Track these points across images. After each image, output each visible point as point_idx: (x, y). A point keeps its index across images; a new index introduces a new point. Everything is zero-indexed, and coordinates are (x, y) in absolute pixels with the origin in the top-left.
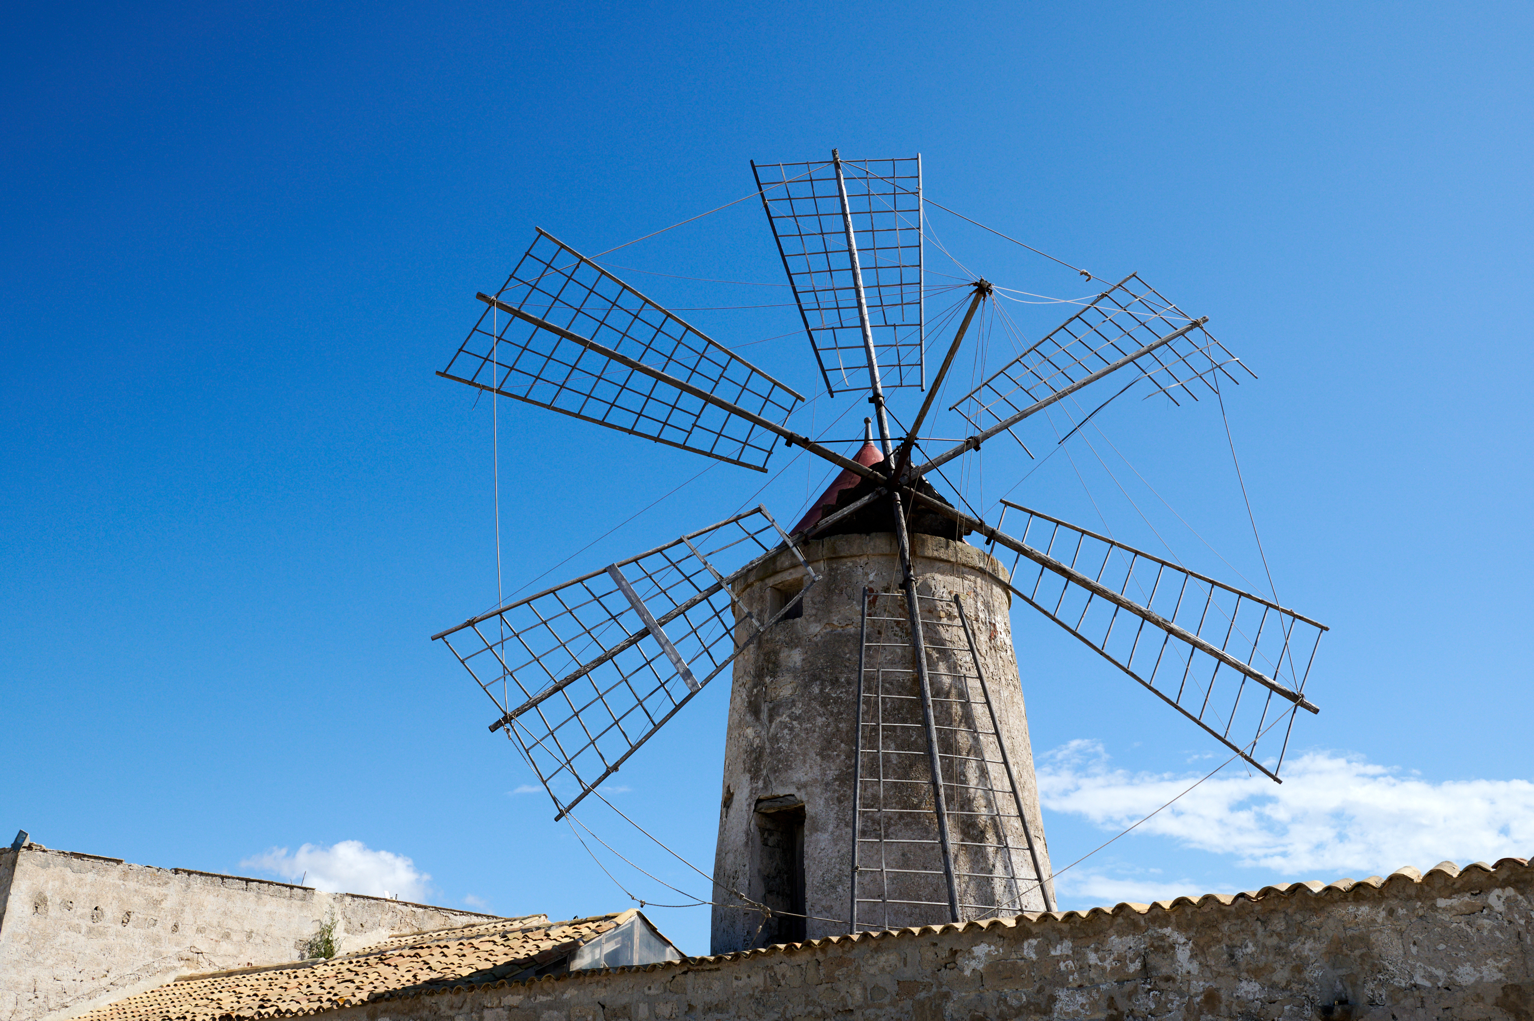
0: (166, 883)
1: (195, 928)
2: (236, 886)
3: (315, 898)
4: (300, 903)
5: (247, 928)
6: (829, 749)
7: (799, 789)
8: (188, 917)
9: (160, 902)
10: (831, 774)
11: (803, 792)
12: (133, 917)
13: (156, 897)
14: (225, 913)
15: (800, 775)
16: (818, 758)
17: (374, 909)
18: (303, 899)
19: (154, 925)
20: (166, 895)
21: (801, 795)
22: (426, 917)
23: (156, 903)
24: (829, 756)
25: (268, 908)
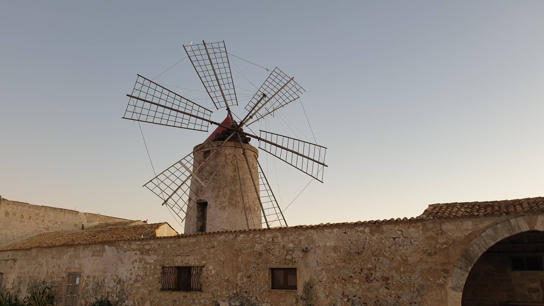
0: (40, 209)
1: (48, 221)
2: (58, 210)
3: (79, 214)
4: (75, 215)
5: (61, 221)
6: (214, 190)
7: (206, 199)
8: (46, 218)
9: (39, 214)
10: (214, 196)
11: (207, 199)
12: (32, 218)
13: (38, 213)
14: (56, 217)
15: (207, 195)
16: (211, 192)
17: (94, 217)
18: (76, 214)
19: (37, 220)
20: (40, 212)
21: (207, 200)
22: (108, 219)
23: (38, 214)
24: (213, 191)
25: (67, 216)
